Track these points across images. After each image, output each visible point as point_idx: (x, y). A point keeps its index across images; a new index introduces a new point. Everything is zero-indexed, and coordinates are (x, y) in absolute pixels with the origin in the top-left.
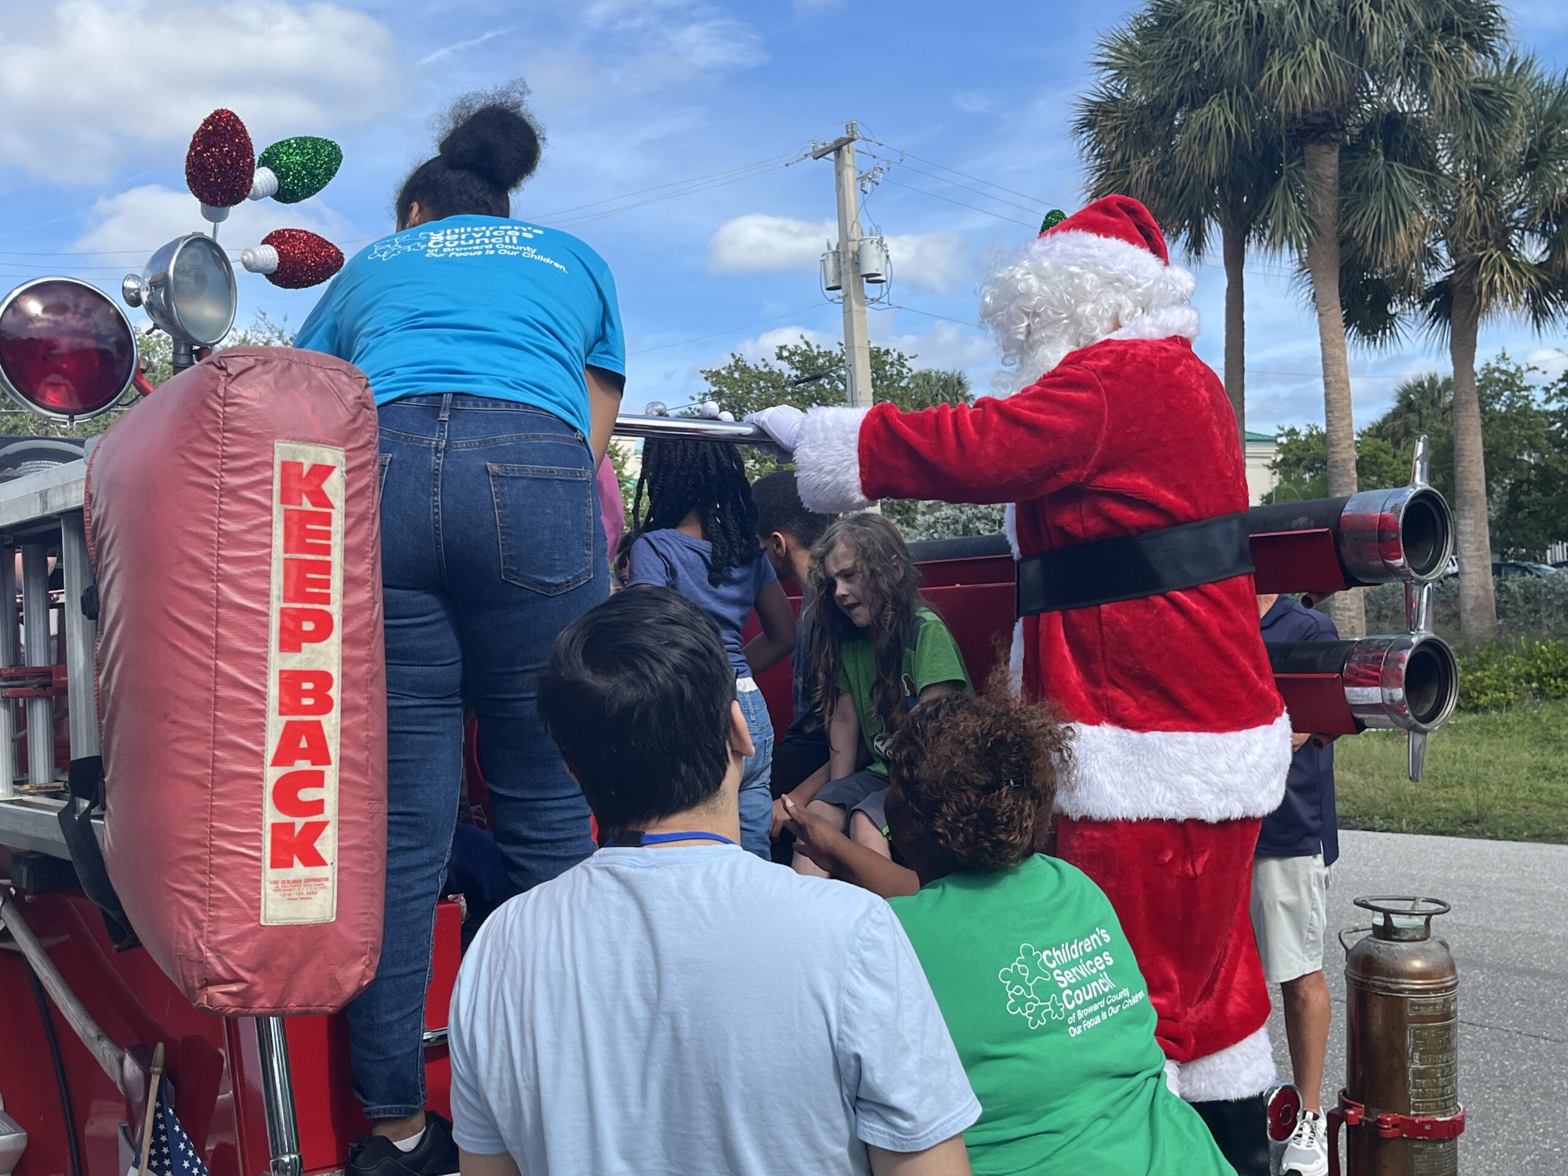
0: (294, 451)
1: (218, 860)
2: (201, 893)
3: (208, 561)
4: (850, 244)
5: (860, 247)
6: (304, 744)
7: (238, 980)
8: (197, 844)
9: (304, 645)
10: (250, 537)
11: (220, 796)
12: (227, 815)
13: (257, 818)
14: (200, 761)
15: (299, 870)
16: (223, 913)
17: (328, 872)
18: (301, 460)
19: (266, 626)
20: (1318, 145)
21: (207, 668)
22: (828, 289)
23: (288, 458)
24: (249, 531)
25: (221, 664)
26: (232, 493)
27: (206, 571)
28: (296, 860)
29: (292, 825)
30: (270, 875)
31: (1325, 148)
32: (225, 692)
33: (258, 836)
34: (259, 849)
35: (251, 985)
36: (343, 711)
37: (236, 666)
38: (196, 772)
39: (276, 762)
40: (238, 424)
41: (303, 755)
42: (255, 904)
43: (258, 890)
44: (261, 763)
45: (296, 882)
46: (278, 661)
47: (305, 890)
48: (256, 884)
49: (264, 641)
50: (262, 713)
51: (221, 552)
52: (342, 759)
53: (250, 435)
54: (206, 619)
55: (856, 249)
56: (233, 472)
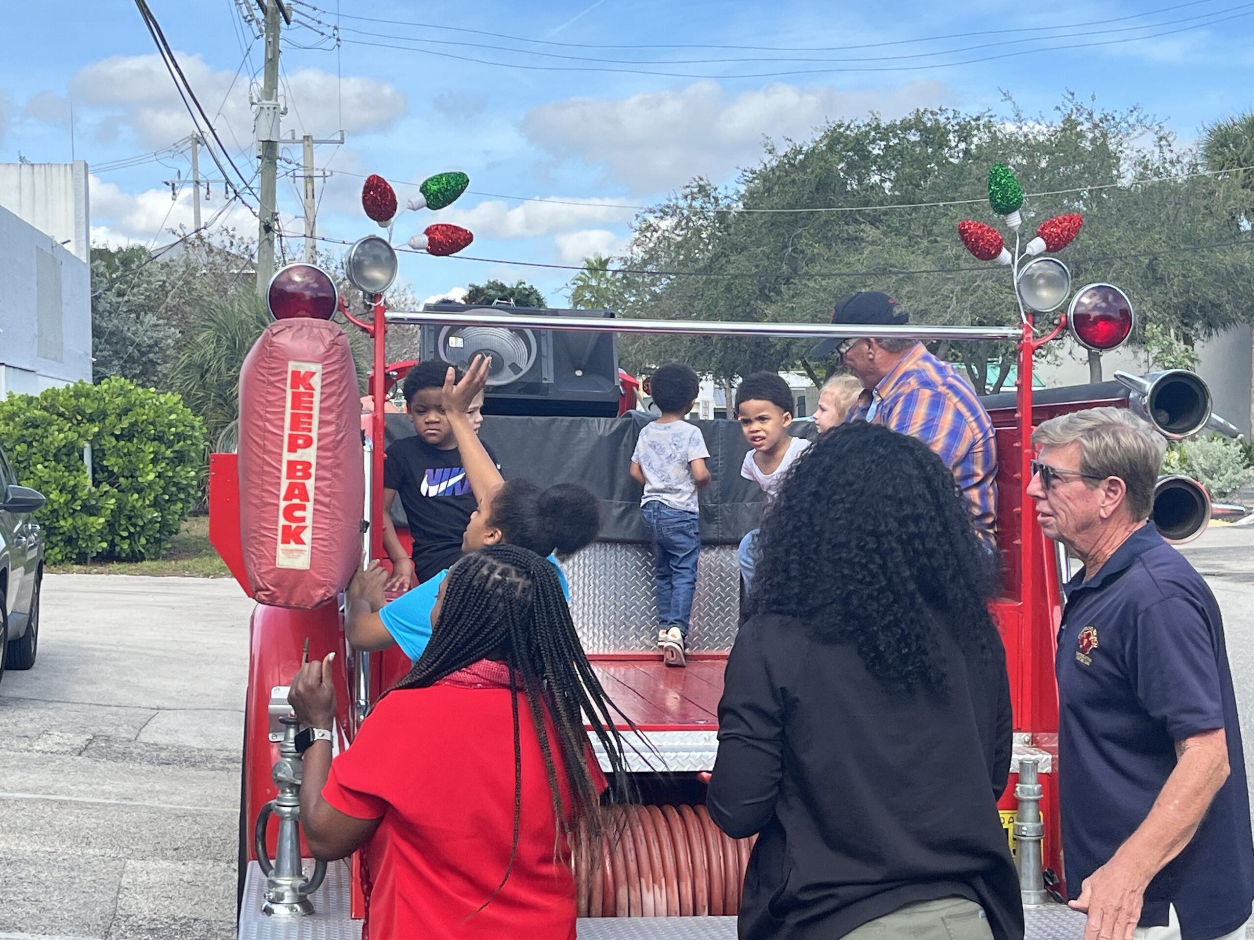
0: (297, 366)
1: (262, 539)
2: (256, 553)
3: (262, 413)
6: (296, 492)
7: (268, 590)
8: (255, 531)
9: (299, 450)
10: (277, 403)
11: (263, 512)
12: (265, 520)
13: (276, 522)
14: (257, 497)
15: (293, 545)
16: (263, 561)
17: (307, 548)
18: (300, 370)
19: (282, 441)
21: (259, 457)
23: (295, 369)
24: (277, 400)
25: (265, 457)
26: (271, 383)
27: (261, 416)
28: (292, 542)
29: (290, 527)
30: (281, 546)
32: (266, 468)
33: (276, 530)
34: (276, 535)
35: (274, 593)
36: (316, 479)
37: (271, 458)
38: (256, 501)
39: (285, 499)
40: (275, 354)
41: (296, 497)
42: (274, 558)
43: (275, 552)
44: (279, 499)
45: (292, 551)
46: (287, 456)
47: (295, 554)
48: (275, 549)
49: (281, 448)
50: (279, 478)
51: (268, 409)
52: (315, 500)
53: (278, 359)
54: (260, 437)
56: (271, 375)
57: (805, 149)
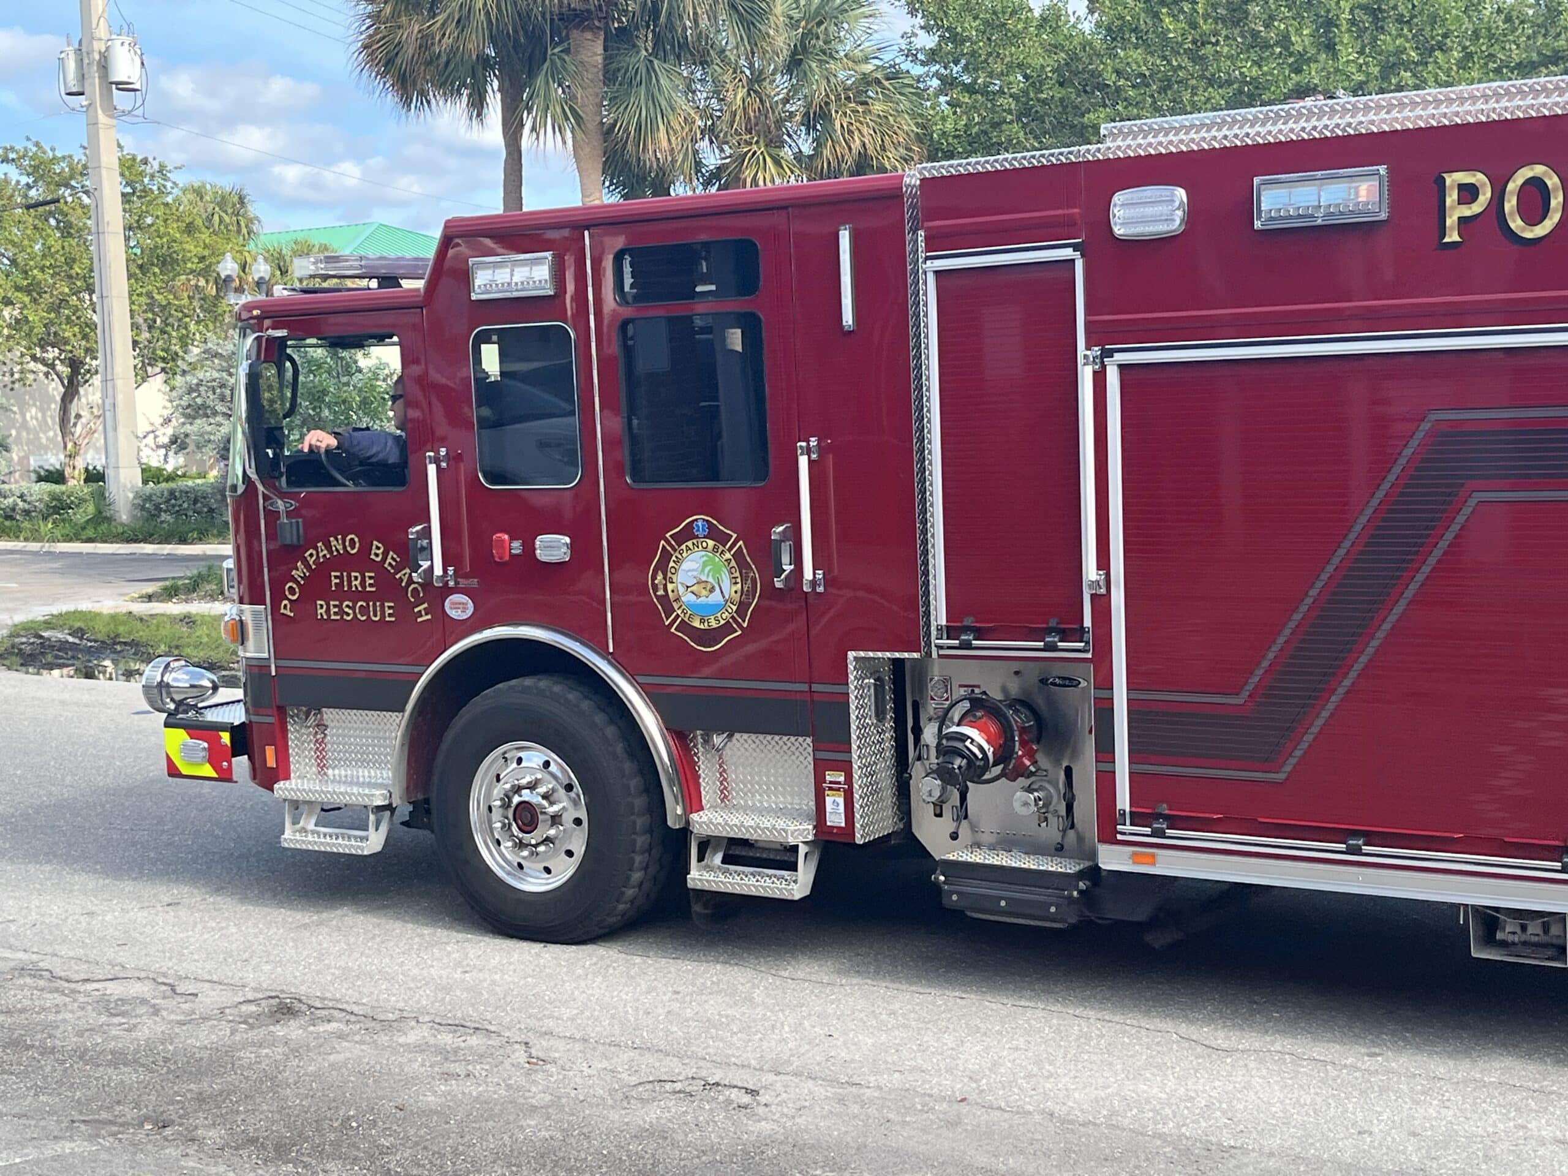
4: (95, 43)
5: (107, 48)
20: (583, 31)
22: (69, 94)
31: (588, 35)
55: (103, 50)
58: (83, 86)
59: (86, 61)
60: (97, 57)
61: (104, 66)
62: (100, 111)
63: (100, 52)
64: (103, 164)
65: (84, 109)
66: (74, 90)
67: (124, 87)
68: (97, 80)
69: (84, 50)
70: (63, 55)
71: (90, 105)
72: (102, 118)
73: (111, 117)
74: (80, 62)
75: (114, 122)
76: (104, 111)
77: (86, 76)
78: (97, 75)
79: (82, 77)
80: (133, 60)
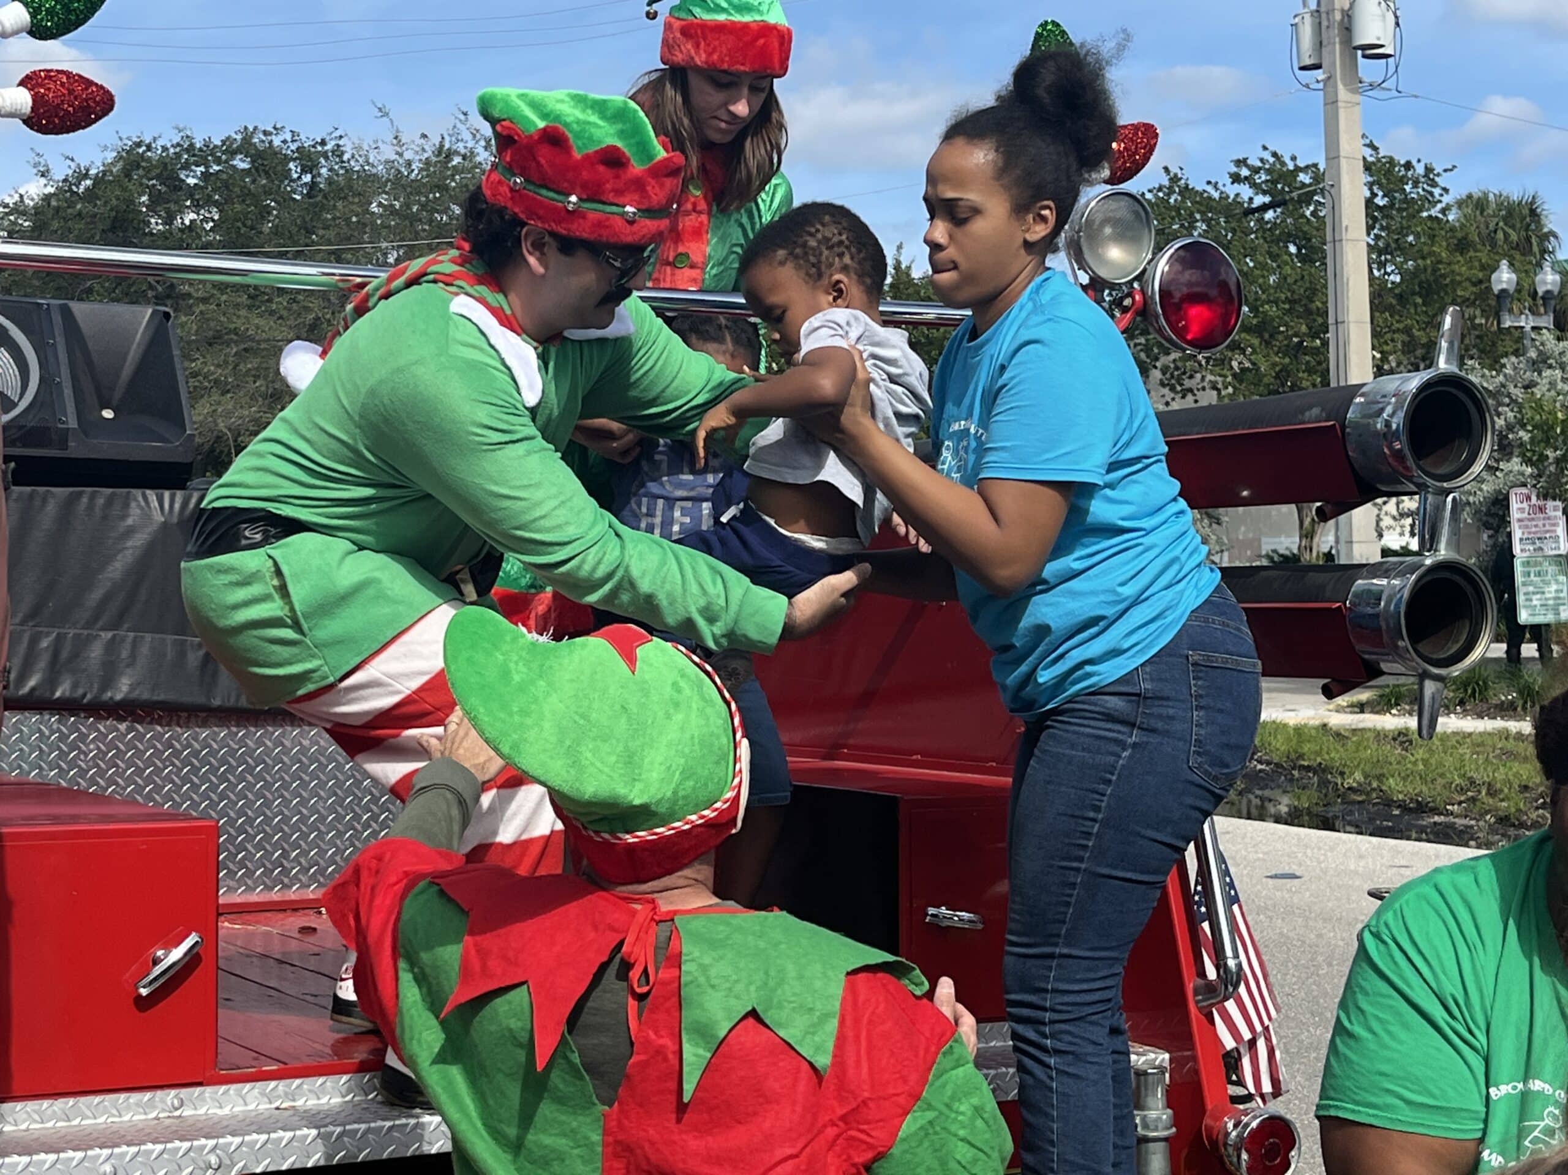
5: (1352, 4)
22: (1302, 68)
55: (1346, 7)
57: (93, 172)
58: (1320, 57)
59: (1325, 23)
60: (1338, 16)
61: (1347, 28)
62: (1340, 86)
63: (1343, 11)
64: (1342, 153)
65: (1321, 86)
66: (1308, 62)
67: (1371, 52)
68: (1338, 46)
69: (1323, 9)
70: (1297, 20)
71: (1329, 78)
72: (1343, 94)
73: (1355, 91)
74: (1318, 28)
75: (1358, 98)
76: (1345, 85)
77: (1324, 43)
78: (1337, 40)
79: (1319, 45)
80: (1384, 16)
